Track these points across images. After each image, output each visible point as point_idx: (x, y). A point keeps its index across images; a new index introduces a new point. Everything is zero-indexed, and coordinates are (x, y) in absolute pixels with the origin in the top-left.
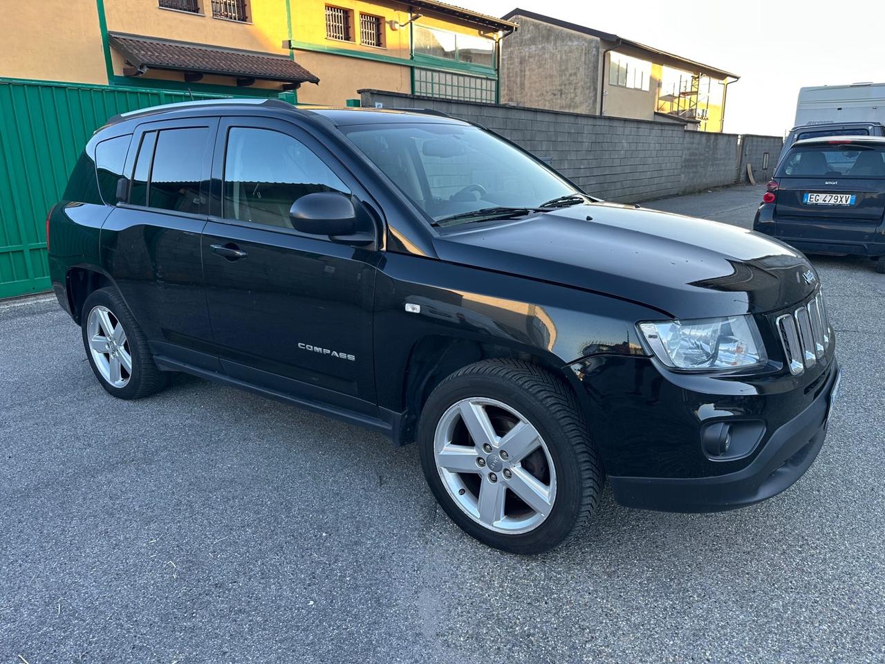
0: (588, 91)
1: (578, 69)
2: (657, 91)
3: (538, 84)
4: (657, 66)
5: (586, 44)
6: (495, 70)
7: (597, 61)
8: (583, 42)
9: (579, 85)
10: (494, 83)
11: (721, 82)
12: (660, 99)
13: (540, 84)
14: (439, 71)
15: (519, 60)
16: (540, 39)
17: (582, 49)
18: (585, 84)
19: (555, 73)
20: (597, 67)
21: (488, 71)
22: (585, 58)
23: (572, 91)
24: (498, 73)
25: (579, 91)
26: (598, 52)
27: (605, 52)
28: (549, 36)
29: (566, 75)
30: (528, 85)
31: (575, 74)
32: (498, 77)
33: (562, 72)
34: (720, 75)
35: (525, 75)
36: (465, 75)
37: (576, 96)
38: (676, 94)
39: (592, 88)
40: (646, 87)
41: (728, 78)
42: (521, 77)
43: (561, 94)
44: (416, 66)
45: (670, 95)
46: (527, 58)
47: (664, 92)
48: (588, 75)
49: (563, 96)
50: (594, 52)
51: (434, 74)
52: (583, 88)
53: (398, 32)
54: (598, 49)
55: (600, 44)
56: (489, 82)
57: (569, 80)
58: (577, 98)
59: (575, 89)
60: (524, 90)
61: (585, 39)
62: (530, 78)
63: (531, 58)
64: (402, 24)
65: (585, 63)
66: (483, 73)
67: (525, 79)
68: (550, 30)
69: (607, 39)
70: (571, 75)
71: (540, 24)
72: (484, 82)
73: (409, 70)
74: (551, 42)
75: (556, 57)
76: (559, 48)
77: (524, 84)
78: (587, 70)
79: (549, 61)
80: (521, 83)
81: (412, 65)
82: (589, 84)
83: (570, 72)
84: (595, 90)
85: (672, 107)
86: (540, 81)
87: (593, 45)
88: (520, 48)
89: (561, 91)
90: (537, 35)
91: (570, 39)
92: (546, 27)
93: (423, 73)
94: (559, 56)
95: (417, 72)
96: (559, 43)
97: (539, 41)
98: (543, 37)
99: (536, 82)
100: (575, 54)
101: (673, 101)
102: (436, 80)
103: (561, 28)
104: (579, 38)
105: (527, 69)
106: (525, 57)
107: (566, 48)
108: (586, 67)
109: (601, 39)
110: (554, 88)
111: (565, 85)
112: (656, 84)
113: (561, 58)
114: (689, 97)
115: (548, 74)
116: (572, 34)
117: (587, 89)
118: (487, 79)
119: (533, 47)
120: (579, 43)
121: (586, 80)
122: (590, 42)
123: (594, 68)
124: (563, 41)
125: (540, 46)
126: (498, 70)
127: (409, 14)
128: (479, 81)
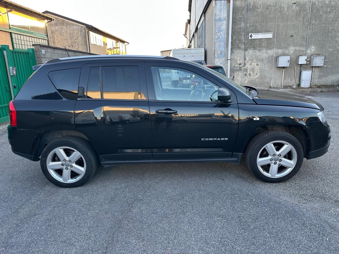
0: (84, 46)
1: (78, 37)
2: (106, 47)
3: (61, 42)
4: (105, 38)
5: (80, 28)
6: (46, 36)
7: (86, 35)
8: (79, 27)
9: (79, 43)
10: (46, 41)
11: (124, 44)
12: (107, 49)
13: (62, 42)
14: (23, 35)
15: (51, 32)
16: (59, 24)
17: (79, 30)
18: (82, 43)
19: (68, 38)
20: (86, 37)
21: (43, 36)
22: (80, 33)
23: (77, 45)
24: (48, 37)
25: (80, 46)
26: (86, 31)
27: (88, 31)
28: (63, 23)
29: (73, 39)
30: (57, 42)
31: (77, 39)
32: (48, 38)
33: (71, 38)
34: (123, 42)
35: (55, 38)
36: (35, 37)
37: (79, 47)
38: (112, 48)
39: (85, 44)
40: (102, 45)
41: (125, 43)
42: (53, 39)
43: (72, 46)
44: (12, 32)
45: (110, 48)
46: (54, 31)
47: (108, 47)
48: (83, 40)
49: (73, 47)
50: (84, 31)
51: (21, 36)
52: (81, 44)
53: (2, 16)
54: (85, 30)
55: (86, 28)
56: (44, 40)
57: (75, 41)
58: (79, 48)
59: (78, 45)
60: (55, 44)
61: (79, 26)
62: (57, 39)
63: (57, 31)
64: (3, 13)
65: (81, 35)
66: (42, 37)
67: (55, 40)
68: (63, 21)
69: (88, 26)
70: (75, 39)
71: (58, 18)
72: (43, 40)
73: (9, 34)
74: (64, 26)
75: (68, 32)
76: (69, 28)
77: (55, 41)
78: (82, 38)
79: (65, 33)
80: (53, 41)
81: (11, 32)
82: (84, 43)
83: (75, 38)
84: (87, 45)
85: (111, 52)
86: (62, 41)
87: (83, 28)
88: (51, 27)
89: (72, 45)
90: (58, 22)
91: (73, 25)
92: (61, 19)
93: (16, 35)
94: (69, 31)
95: (13, 35)
96: (68, 26)
97: (59, 25)
98: (61, 23)
99: (60, 41)
100: (76, 31)
101: (111, 51)
102: (22, 39)
103: (68, 21)
104: (77, 25)
105: (55, 36)
106: (53, 30)
107: (72, 28)
108: (81, 37)
109: (86, 26)
110: (69, 44)
111: (73, 43)
112: (105, 44)
113: (70, 32)
114: (116, 49)
115: (65, 38)
116: (73, 23)
117: (83, 45)
118: (44, 39)
119: (57, 27)
120: (77, 27)
121: (82, 41)
122: (82, 27)
123: (85, 37)
124: (70, 26)
125: (60, 27)
126: (47, 36)
127: (6, 9)
128: (40, 40)
